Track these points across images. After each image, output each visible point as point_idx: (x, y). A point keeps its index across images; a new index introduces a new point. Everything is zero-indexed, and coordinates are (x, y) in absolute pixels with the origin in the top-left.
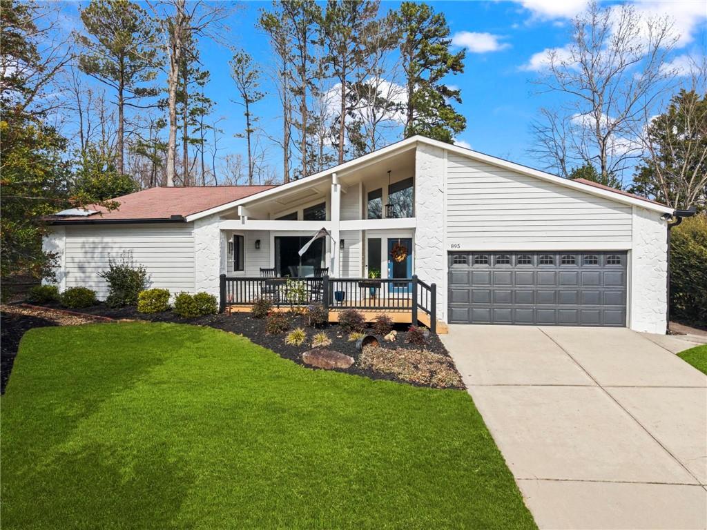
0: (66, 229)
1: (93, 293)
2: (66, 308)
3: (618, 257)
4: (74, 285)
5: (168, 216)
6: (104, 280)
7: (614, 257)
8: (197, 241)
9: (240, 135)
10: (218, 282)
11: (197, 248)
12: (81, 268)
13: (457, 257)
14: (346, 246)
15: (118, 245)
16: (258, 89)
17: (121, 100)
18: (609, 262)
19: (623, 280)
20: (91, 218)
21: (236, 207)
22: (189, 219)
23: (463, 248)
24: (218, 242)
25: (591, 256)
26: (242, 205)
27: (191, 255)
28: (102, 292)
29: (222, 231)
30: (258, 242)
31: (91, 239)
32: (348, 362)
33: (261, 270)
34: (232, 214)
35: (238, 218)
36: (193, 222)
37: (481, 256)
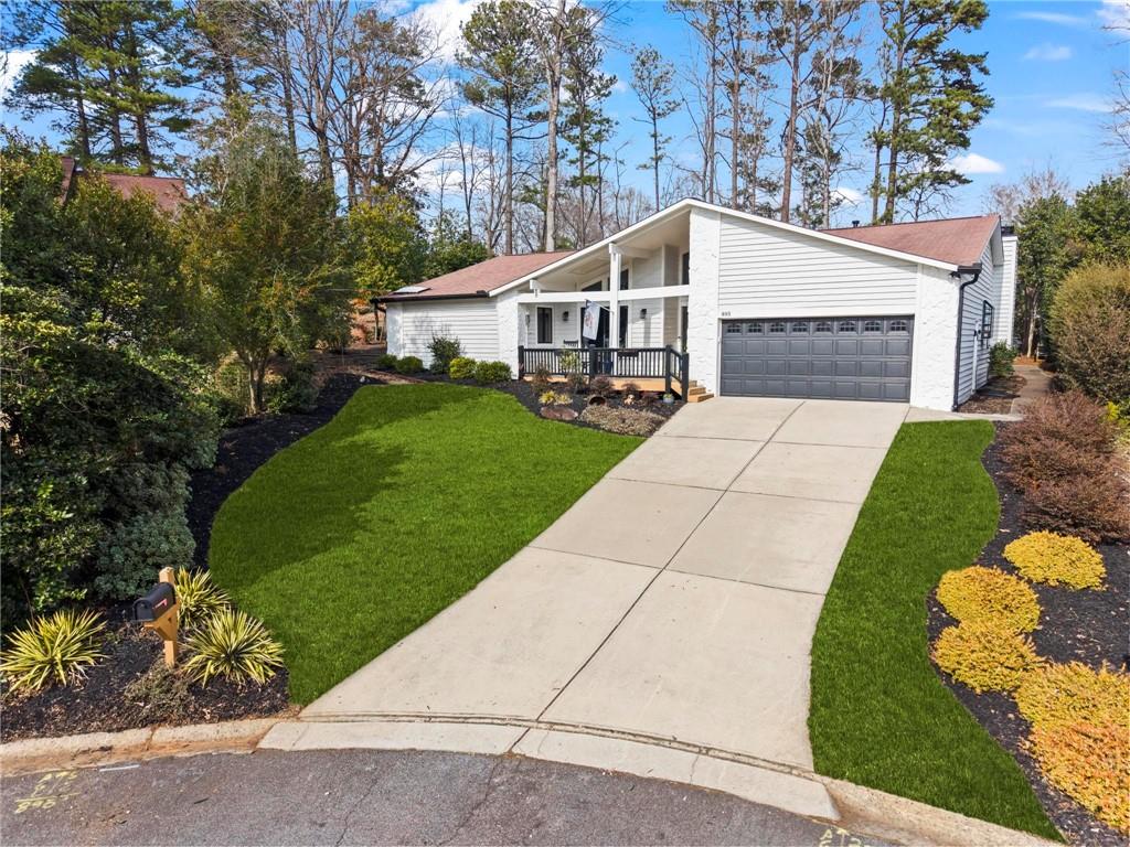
0: (403, 305)
1: (420, 361)
2: (399, 373)
3: (903, 323)
4: (408, 355)
5: (474, 292)
6: (430, 350)
7: (898, 323)
8: (500, 315)
9: (645, 166)
10: (516, 353)
11: (501, 320)
12: (414, 341)
13: (730, 325)
14: (647, 316)
15: (439, 319)
16: (669, 98)
17: (509, 133)
18: (893, 329)
19: (908, 350)
20: (421, 295)
21: (528, 282)
22: (491, 294)
23: (734, 316)
24: (516, 315)
25: (872, 322)
26: (534, 279)
27: (495, 327)
28: (428, 360)
29: (520, 304)
30: (566, 314)
31: (419, 314)
32: (571, 415)
33: (565, 342)
34: (524, 288)
35: (532, 291)
36: (496, 297)
37: (755, 324)
